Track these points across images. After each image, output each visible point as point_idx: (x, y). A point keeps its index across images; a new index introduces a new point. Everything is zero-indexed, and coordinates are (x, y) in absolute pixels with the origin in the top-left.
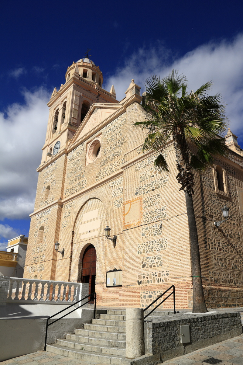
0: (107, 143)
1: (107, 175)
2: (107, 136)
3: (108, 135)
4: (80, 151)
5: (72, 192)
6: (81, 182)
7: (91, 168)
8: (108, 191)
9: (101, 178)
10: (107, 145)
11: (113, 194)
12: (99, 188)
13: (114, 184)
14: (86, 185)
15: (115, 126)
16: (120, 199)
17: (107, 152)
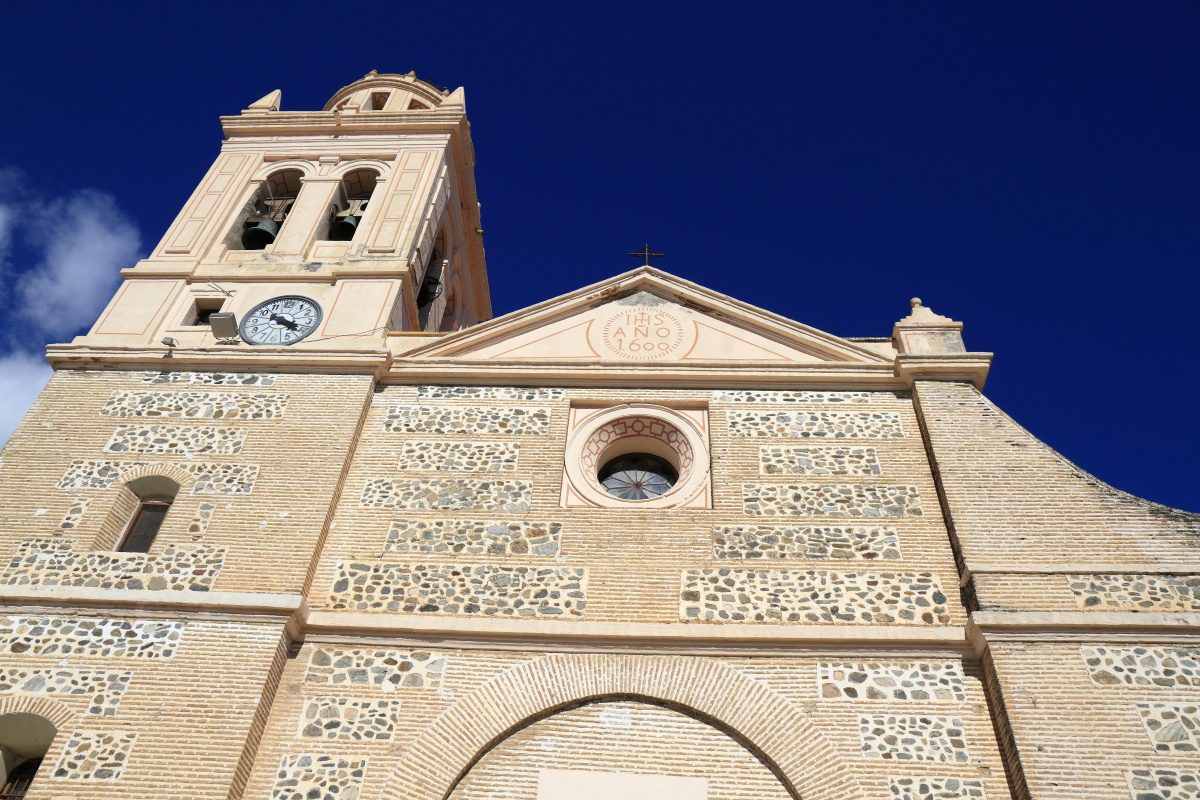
0: (762, 465)
1: (785, 615)
2: (754, 433)
3: (761, 434)
4: (512, 413)
5: (424, 601)
6: (523, 571)
7: (619, 529)
8: (811, 708)
9: (738, 617)
10: (762, 471)
11: (863, 736)
12: (721, 663)
13: (869, 682)
14: (581, 605)
15: (818, 414)
16: (942, 784)
17: (772, 505)
